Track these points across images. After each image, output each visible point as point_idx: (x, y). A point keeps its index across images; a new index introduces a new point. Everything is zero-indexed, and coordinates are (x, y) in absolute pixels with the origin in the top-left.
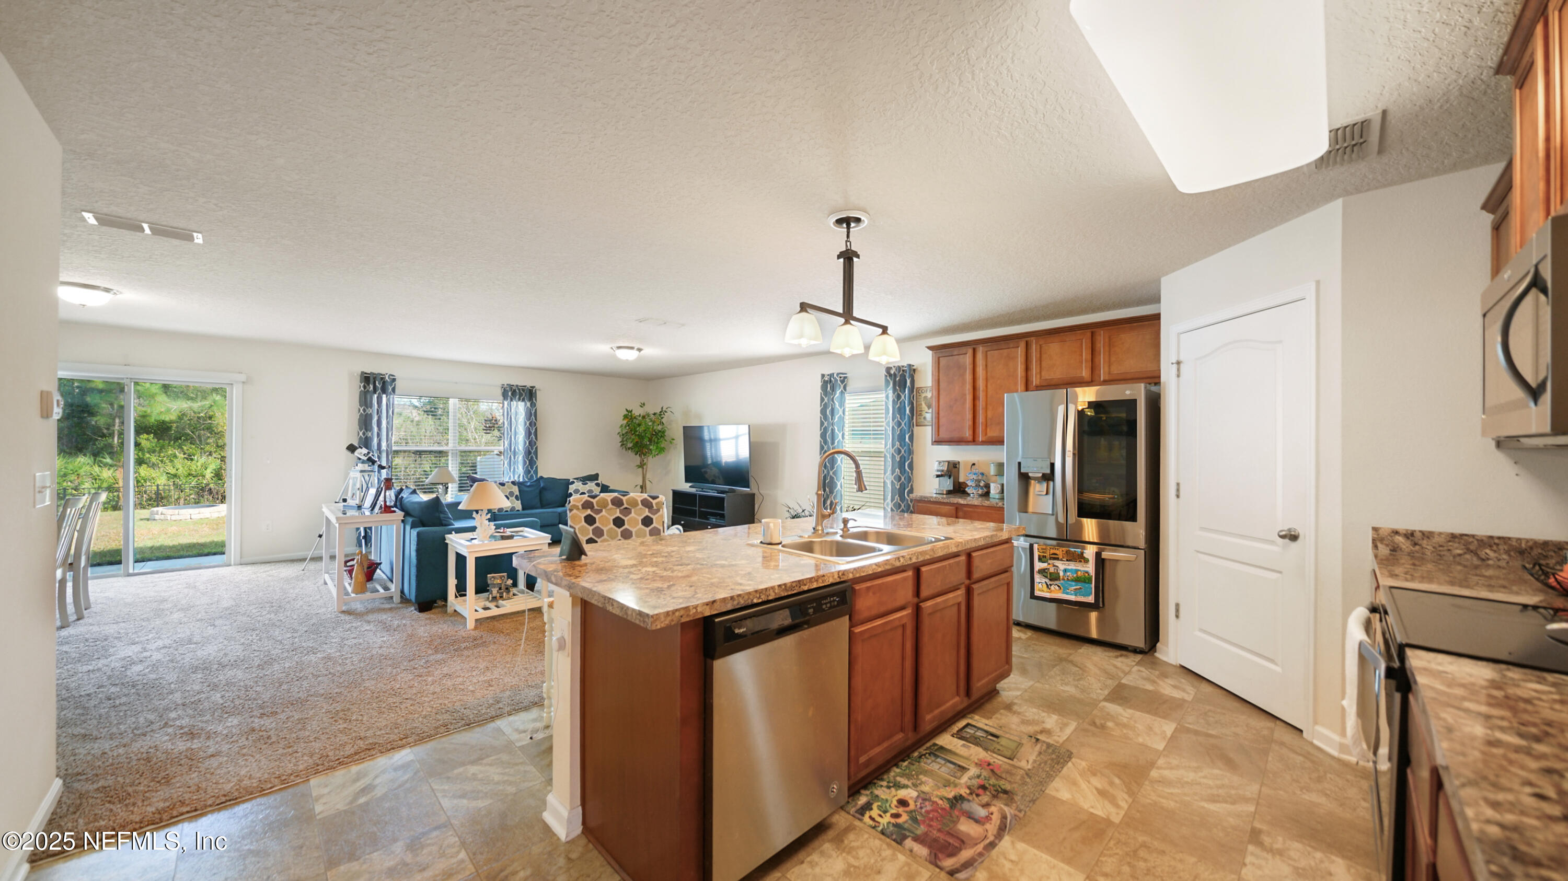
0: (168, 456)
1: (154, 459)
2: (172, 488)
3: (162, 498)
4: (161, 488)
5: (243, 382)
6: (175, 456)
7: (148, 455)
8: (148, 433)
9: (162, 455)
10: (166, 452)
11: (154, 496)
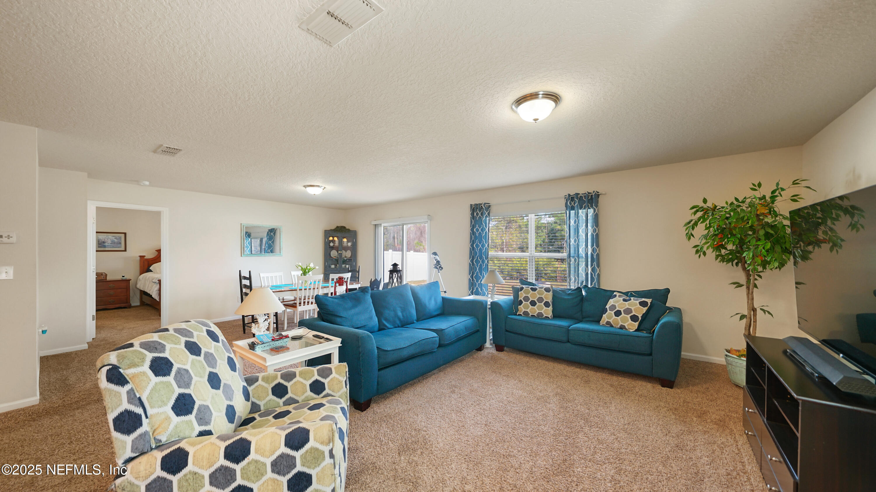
5: (430, 220)
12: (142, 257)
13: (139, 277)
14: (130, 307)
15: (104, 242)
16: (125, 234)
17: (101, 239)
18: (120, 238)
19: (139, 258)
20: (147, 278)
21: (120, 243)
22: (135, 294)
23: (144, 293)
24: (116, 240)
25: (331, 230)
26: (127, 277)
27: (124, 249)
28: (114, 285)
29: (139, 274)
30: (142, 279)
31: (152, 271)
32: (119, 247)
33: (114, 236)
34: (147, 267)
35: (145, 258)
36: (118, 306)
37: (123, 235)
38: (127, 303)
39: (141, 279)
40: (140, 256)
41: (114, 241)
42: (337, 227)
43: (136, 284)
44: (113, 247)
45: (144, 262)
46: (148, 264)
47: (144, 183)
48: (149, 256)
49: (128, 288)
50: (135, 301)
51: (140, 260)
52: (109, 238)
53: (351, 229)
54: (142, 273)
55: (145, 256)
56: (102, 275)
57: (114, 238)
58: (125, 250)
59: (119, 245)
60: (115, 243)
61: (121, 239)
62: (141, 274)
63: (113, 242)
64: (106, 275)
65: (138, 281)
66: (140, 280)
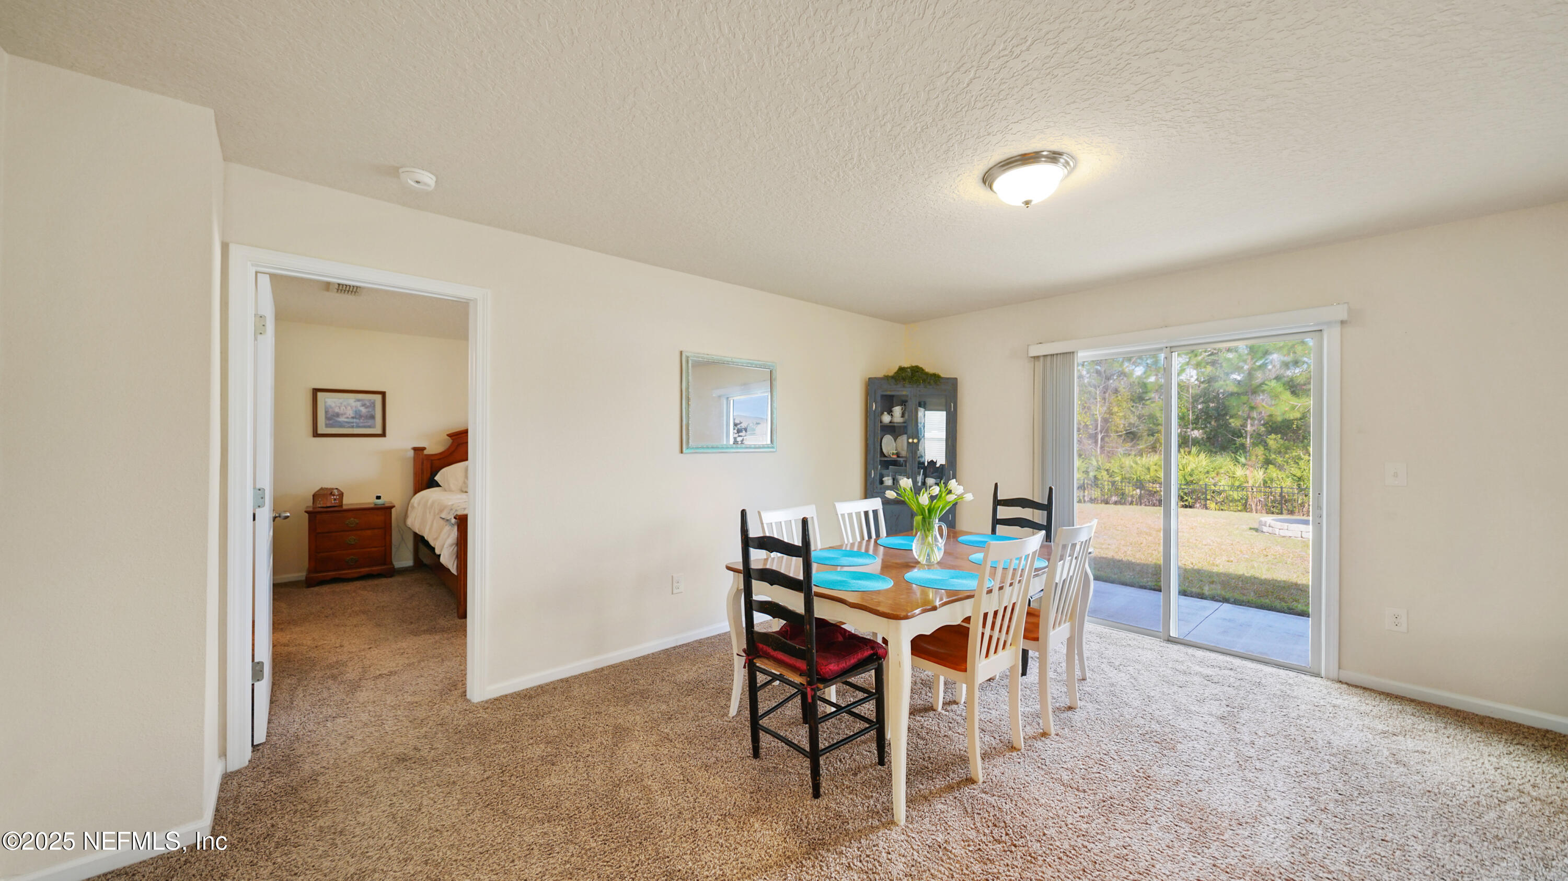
0: (1293, 458)
1: (1280, 460)
2: (1296, 491)
3: (1286, 501)
4: (1285, 490)
5: (1343, 322)
6: (1300, 459)
7: (1274, 456)
8: (1276, 433)
9: (1287, 456)
10: (1292, 453)
11: (1278, 498)
12: (418, 450)
13: (413, 500)
14: (392, 572)
15: (338, 415)
16: (383, 394)
17: (331, 407)
18: (373, 404)
19: (412, 451)
20: (429, 504)
21: (373, 417)
22: (403, 538)
23: (420, 541)
24: (363, 410)
25: (887, 378)
26: (385, 500)
27: (379, 431)
28: (357, 521)
29: (412, 492)
30: (419, 504)
31: (440, 486)
32: (370, 427)
33: (359, 400)
34: (429, 475)
35: (426, 452)
36: (365, 570)
37: (379, 397)
38: (385, 564)
39: (415, 505)
40: (415, 449)
41: (360, 411)
42: (902, 369)
43: (406, 516)
44: (358, 427)
45: (423, 463)
46: (431, 468)
47: (419, 178)
48: (434, 447)
49: (387, 527)
50: (403, 558)
51: (415, 459)
52: (349, 405)
53: (942, 375)
54: (418, 489)
55: (424, 449)
56: (332, 494)
57: (359, 404)
58: (383, 435)
59: (370, 422)
60: (361, 416)
61: (374, 406)
62: (416, 492)
63: (358, 415)
64: (341, 495)
65: (410, 508)
66: (413, 507)
